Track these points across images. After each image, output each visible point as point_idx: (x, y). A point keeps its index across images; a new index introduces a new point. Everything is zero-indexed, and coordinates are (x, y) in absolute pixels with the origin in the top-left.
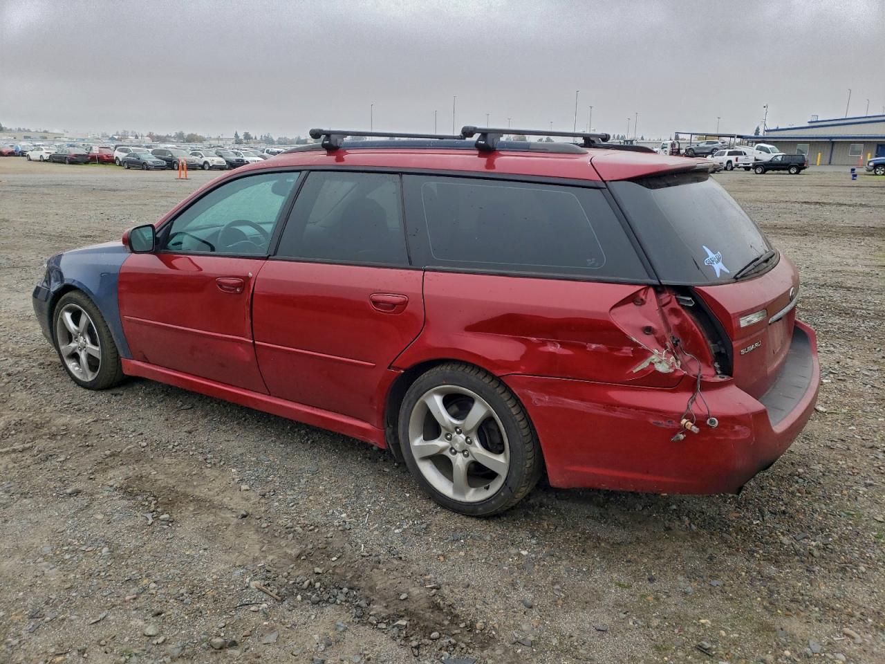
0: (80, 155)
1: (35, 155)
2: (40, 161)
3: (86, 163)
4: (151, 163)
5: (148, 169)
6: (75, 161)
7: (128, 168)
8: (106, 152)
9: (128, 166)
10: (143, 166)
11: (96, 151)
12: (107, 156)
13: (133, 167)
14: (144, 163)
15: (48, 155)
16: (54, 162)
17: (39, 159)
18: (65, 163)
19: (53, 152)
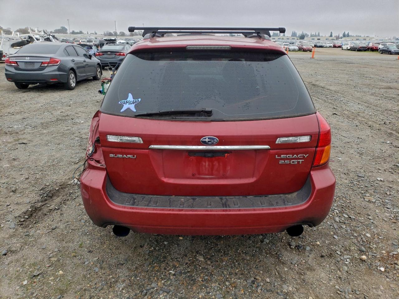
0: (363, 47)
1: (344, 47)
2: (346, 50)
3: (365, 51)
4: (393, 51)
5: (391, 54)
6: (360, 50)
7: (382, 53)
8: (376, 45)
9: (382, 52)
10: (389, 52)
11: (371, 45)
12: (376, 48)
13: (384, 53)
14: (390, 51)
15: (350, 47)
16: (351, 50)
17: (346, 49)
18: (355, 51)
19: (352, 46)
